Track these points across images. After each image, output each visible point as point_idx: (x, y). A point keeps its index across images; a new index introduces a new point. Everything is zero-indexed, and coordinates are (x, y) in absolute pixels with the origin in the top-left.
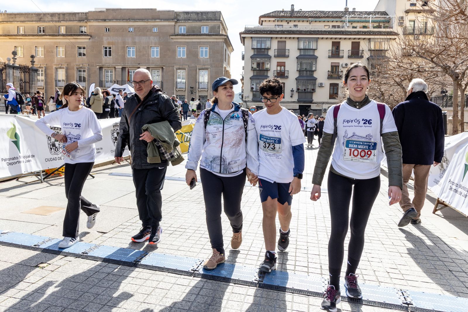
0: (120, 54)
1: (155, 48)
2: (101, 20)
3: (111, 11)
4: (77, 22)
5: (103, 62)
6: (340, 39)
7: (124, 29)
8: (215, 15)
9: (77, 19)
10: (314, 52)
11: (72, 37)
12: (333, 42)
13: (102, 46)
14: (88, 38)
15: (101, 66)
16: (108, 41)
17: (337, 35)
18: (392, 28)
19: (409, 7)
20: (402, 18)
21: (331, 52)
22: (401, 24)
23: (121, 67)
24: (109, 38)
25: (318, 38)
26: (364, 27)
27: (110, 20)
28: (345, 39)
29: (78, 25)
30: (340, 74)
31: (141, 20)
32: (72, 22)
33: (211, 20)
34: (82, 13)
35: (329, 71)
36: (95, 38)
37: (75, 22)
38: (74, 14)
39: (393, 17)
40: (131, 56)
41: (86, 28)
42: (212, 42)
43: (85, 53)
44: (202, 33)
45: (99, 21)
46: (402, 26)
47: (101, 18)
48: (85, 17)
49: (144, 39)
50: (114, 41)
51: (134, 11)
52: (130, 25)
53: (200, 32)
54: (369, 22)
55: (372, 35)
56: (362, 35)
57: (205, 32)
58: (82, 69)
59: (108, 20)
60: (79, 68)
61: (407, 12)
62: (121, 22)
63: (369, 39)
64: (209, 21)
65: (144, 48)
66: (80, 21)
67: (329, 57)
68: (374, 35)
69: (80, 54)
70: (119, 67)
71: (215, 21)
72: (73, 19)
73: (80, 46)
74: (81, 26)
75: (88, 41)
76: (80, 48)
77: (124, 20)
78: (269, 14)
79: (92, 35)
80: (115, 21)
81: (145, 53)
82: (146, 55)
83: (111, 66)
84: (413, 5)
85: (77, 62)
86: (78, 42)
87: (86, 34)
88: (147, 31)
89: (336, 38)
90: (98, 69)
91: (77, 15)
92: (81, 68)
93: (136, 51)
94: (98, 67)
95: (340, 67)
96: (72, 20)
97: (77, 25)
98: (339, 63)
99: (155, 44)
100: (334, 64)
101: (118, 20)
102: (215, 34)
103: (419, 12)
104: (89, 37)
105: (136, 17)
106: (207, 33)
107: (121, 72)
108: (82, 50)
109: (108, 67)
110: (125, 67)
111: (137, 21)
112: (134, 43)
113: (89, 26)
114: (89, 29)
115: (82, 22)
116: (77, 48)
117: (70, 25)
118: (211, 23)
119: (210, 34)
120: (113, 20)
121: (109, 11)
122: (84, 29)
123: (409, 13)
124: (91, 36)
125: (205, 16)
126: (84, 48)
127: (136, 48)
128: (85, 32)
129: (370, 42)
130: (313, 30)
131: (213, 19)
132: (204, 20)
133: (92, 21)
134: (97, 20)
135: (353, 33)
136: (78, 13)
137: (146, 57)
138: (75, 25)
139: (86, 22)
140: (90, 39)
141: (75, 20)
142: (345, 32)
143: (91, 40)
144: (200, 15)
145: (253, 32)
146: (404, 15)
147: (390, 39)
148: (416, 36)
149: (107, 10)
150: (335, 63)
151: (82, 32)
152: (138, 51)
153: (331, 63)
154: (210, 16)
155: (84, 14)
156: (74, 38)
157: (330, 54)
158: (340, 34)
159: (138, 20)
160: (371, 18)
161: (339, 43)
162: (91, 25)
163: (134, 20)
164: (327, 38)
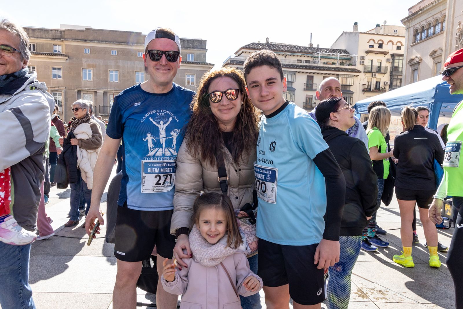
0: (102, 77)
1: (140, 73)
2: (81, 40)
3: (92, 31)
4: (50, 40)
5: (83, 86)
6: (314, 73)
7: (106, 51)
8: (201, 44)
9: (50, 36)
10: (292, 85)
11: (46, 57)
12: (308, 76)
13: (82, 68)
14: (65, 59)
15: (80, 90)
16: (88, 63)
17: (313, 70)
18: (355, 66)
19: (368, 48)
20: (363, 57)
21: (306, 85)
22: (362, 63)
23: (103, 92)
24: (89, 60)
25: (296, 72)
26: (333, 63)
27: (91, 41)
28: (318, 73)
29: (52, 44)
30: (313, 105)
31: (126, 44)
32: (44, 39)
33: (197, 48)
34: (56, 31)
35: (304, 103)
36: (73, 58)
37: (48, 40)
38: (47, 31)
39: (355, 56)
40: (114, 80)
41: (60, 47)
42: (199, 70)
43: (61, 74)
44: (188, 61)
45: (78, 41)
46: (363, 65)
47: (80, 38)
48: (60, 35)
49: (128, 64)
50: (95, 64)
51: (118, 33)
52: (112, 48)
53: (186, 60)
54: (337, 59)
55: (341, 71)
56: (333, 71)
57: (190, 60)
58: (57, 93)
59: (89, 40)
60: (54, 91)
61: (367, 52)
62: (103, 43)
63: (338, 75)
64: (196, 49)
65: (128, 72)
66: (54, 39)
67: (304, 90)
68: (342, 72)
69: (55, 76)
70: (100, 92)
71: (201, 50)
72: (46, 36)
73: (55, 66)
74: (54, 45)
75: (64, 61)
76: (54, 69)
77: (107, 42)
78: (248, 45)
79: (70, 55)
80: (97, 42)
81: (129, 78)
82: (131, 81)
83: (91, 90)
84: (372, 46)
85: (52, 84)
86: (52, 62)
87: (60, 54)
88: (132, 55)
89: (310, 73)
90: (77, 93)
91: (50, 32)
92: (57, 91)
93: (120, 76)
94: (76, 91)
95: (313, 99)
96: (44, 37)
97: (50, 43)
98: (312, 95)
99: (141, 69)
100: (308, 97)
101: (100, 41)
102: (201, 63)
103: (376, 53)
104: (67, 58)
105: (120, 39)
106: (193, 61)
107: (102, 97)
108: (57, 71)
109: (87, 91)
110: (107, 92)
111: (121, 45)
112: (118, 67)
113: (66, 45)
114: (66, 49)
115: (56, 40)
116: (51, 69)
117: (41, 43)
118: (197, 52)
119: (196, 63)
120: (94, 41)
121: (89, 31)
122: (58, 49)
123: (369, 54)
124: (69, 57)
125: (191, 43)
126: (59, 69)
127: (120, 72)
128: (59, 52)
129: (338, 77)
130: (291, 63)
131: (199, 47)
132: (190, 48)
133: (70, 40)
134: (76, 39)
135: (325, 69)
136: (52, 30)
137: (130, 82)
138: (48, 43)
139: (63, 41)
140: (67, 59)
141: (47, 37)
142: (319, 68)
143: (68, 61)
144: (186, 42)
145: (239, 63)
146: (364, 54)
147: (355, 75)
148: (374, 74)
149: (87, 29)
150: (309, 95)
151: (56, 51)
152: (122, 76)
153: (306, 95)
154: (195, 44)
155: (59, 32)
156: (48, 58)
157: (305, 87)
158: (315, 70)
159: (122, 43)
160: (338, 56)
161: (313, 77)
162: (68, 45)
163: (118, 43)
164: (303, 72)
